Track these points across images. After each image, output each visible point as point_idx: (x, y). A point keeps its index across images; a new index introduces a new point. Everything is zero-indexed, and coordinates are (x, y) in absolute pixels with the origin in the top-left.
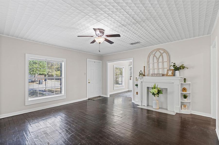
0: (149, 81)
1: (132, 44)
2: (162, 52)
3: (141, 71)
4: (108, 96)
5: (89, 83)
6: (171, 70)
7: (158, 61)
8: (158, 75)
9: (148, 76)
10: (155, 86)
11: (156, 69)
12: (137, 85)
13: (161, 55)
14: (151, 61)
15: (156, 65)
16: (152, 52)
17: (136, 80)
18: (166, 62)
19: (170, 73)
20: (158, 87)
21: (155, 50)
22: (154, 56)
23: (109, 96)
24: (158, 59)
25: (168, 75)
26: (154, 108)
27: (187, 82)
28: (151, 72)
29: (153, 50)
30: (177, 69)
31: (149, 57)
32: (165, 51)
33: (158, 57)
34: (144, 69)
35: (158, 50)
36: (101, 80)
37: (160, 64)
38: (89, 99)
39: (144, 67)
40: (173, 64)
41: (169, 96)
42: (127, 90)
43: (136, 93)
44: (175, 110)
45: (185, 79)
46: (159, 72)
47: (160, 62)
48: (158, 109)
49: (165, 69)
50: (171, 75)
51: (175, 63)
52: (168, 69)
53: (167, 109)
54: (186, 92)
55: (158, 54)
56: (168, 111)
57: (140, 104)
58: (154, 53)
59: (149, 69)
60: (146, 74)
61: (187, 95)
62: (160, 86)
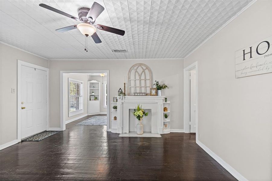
0: (132, 102)
1: (115, 51)
2: (144, 68)
3: (120, 88)
4: (62, 128)
5: (22, 108)
6: (154, 89)
7: (140, 78)
8: (141, 94)
9: (129, 95)
10: (139, 107)
11: (138, 87)
12: (115, 108)
13: (144, 71)
14: (132, 77)
15: (138, 82)
16: (133, 66)
17: (114, 101)
18: (149, 80)
19: (154, 92)
20: (142, 108)
21: (137, 64)
22: (136, 71)
23: (64, 129)
24: (140, 76)
25: (152, 94)
26: (139, 134)
27: (168, 102)
28: (133, 91)
29: (135, 65)
30: (159, 88)
31: (130, 71)
32: (147, 68)
33: (140, 74)
34: (125, 86)
35: (140, 65)
36: (47, 103)
37: (143, 82)
38: (22, 141)
39: (125, 84)
40: (156, 83)
41: (153, 118)
42: (86, 115)
43: (113, 119)
44: (158, 132)
45: (166, 98)
46: (141, 91)
47: (143, 80)
48: (142, 134)
49: (147, 88)
50: (155, 94)
51: (158, 82)
52: (151, 88)
53: (151, 132)
54: (167, 111)
55: (140, 70)
56: (152, 133)
57: (120, 132)
58: (135, 68)
59: (130, 87)
60: (126, 93)
61: (168, 114)
62: (144, 107)
